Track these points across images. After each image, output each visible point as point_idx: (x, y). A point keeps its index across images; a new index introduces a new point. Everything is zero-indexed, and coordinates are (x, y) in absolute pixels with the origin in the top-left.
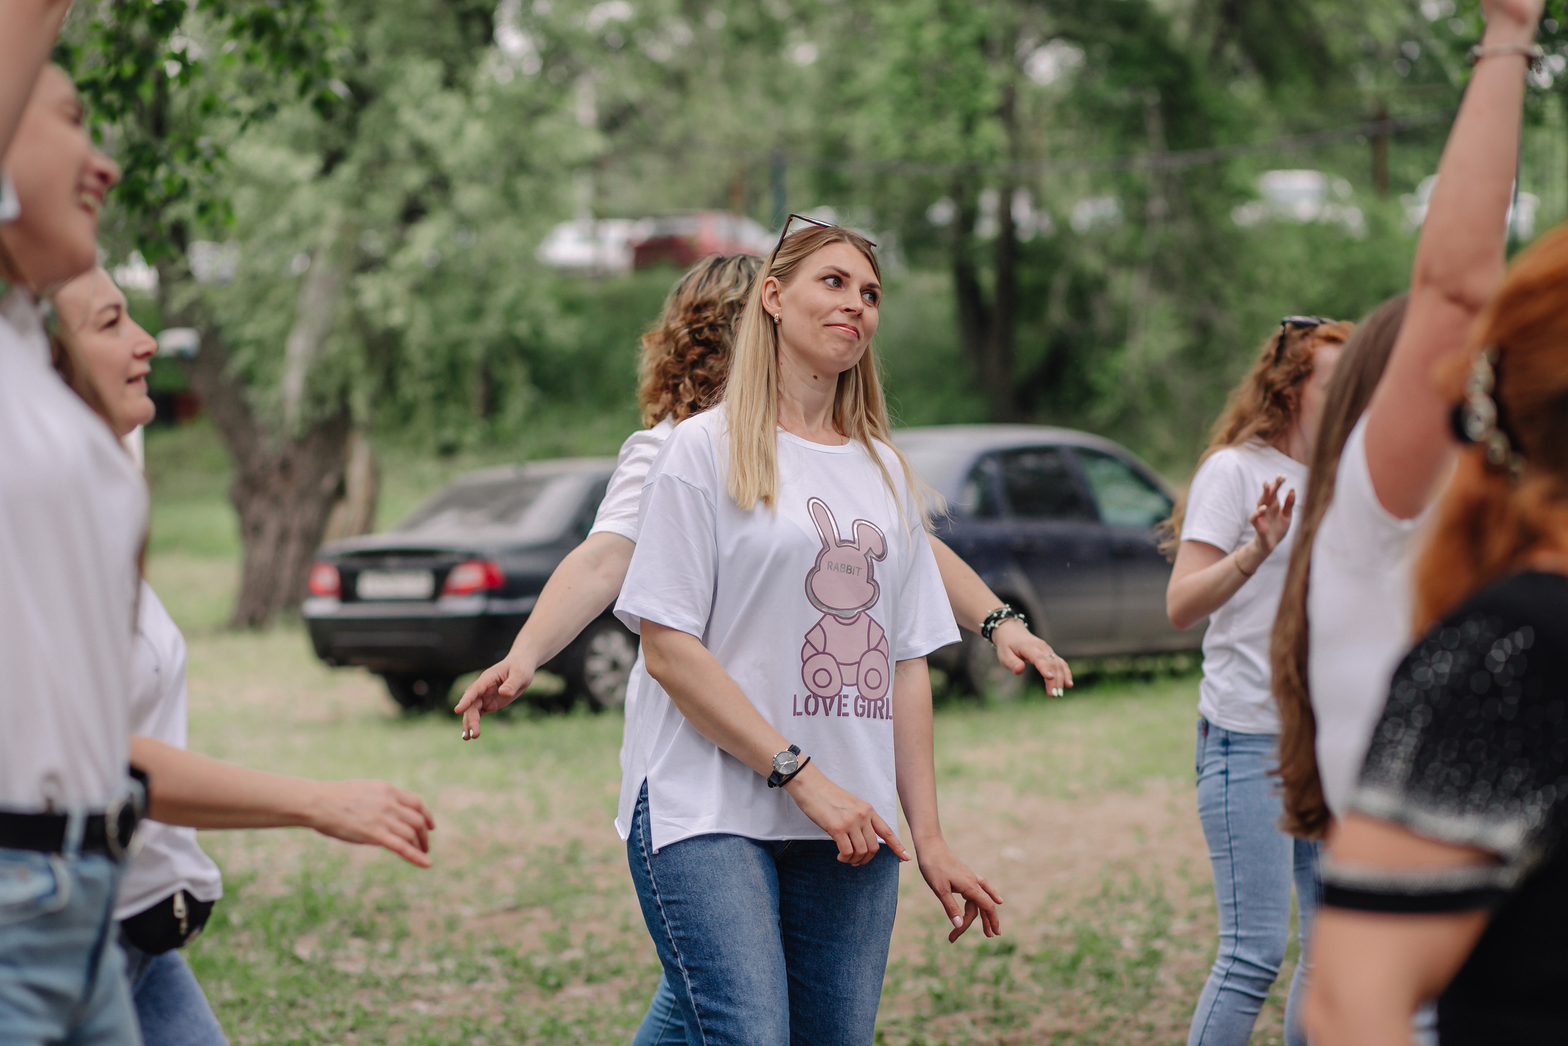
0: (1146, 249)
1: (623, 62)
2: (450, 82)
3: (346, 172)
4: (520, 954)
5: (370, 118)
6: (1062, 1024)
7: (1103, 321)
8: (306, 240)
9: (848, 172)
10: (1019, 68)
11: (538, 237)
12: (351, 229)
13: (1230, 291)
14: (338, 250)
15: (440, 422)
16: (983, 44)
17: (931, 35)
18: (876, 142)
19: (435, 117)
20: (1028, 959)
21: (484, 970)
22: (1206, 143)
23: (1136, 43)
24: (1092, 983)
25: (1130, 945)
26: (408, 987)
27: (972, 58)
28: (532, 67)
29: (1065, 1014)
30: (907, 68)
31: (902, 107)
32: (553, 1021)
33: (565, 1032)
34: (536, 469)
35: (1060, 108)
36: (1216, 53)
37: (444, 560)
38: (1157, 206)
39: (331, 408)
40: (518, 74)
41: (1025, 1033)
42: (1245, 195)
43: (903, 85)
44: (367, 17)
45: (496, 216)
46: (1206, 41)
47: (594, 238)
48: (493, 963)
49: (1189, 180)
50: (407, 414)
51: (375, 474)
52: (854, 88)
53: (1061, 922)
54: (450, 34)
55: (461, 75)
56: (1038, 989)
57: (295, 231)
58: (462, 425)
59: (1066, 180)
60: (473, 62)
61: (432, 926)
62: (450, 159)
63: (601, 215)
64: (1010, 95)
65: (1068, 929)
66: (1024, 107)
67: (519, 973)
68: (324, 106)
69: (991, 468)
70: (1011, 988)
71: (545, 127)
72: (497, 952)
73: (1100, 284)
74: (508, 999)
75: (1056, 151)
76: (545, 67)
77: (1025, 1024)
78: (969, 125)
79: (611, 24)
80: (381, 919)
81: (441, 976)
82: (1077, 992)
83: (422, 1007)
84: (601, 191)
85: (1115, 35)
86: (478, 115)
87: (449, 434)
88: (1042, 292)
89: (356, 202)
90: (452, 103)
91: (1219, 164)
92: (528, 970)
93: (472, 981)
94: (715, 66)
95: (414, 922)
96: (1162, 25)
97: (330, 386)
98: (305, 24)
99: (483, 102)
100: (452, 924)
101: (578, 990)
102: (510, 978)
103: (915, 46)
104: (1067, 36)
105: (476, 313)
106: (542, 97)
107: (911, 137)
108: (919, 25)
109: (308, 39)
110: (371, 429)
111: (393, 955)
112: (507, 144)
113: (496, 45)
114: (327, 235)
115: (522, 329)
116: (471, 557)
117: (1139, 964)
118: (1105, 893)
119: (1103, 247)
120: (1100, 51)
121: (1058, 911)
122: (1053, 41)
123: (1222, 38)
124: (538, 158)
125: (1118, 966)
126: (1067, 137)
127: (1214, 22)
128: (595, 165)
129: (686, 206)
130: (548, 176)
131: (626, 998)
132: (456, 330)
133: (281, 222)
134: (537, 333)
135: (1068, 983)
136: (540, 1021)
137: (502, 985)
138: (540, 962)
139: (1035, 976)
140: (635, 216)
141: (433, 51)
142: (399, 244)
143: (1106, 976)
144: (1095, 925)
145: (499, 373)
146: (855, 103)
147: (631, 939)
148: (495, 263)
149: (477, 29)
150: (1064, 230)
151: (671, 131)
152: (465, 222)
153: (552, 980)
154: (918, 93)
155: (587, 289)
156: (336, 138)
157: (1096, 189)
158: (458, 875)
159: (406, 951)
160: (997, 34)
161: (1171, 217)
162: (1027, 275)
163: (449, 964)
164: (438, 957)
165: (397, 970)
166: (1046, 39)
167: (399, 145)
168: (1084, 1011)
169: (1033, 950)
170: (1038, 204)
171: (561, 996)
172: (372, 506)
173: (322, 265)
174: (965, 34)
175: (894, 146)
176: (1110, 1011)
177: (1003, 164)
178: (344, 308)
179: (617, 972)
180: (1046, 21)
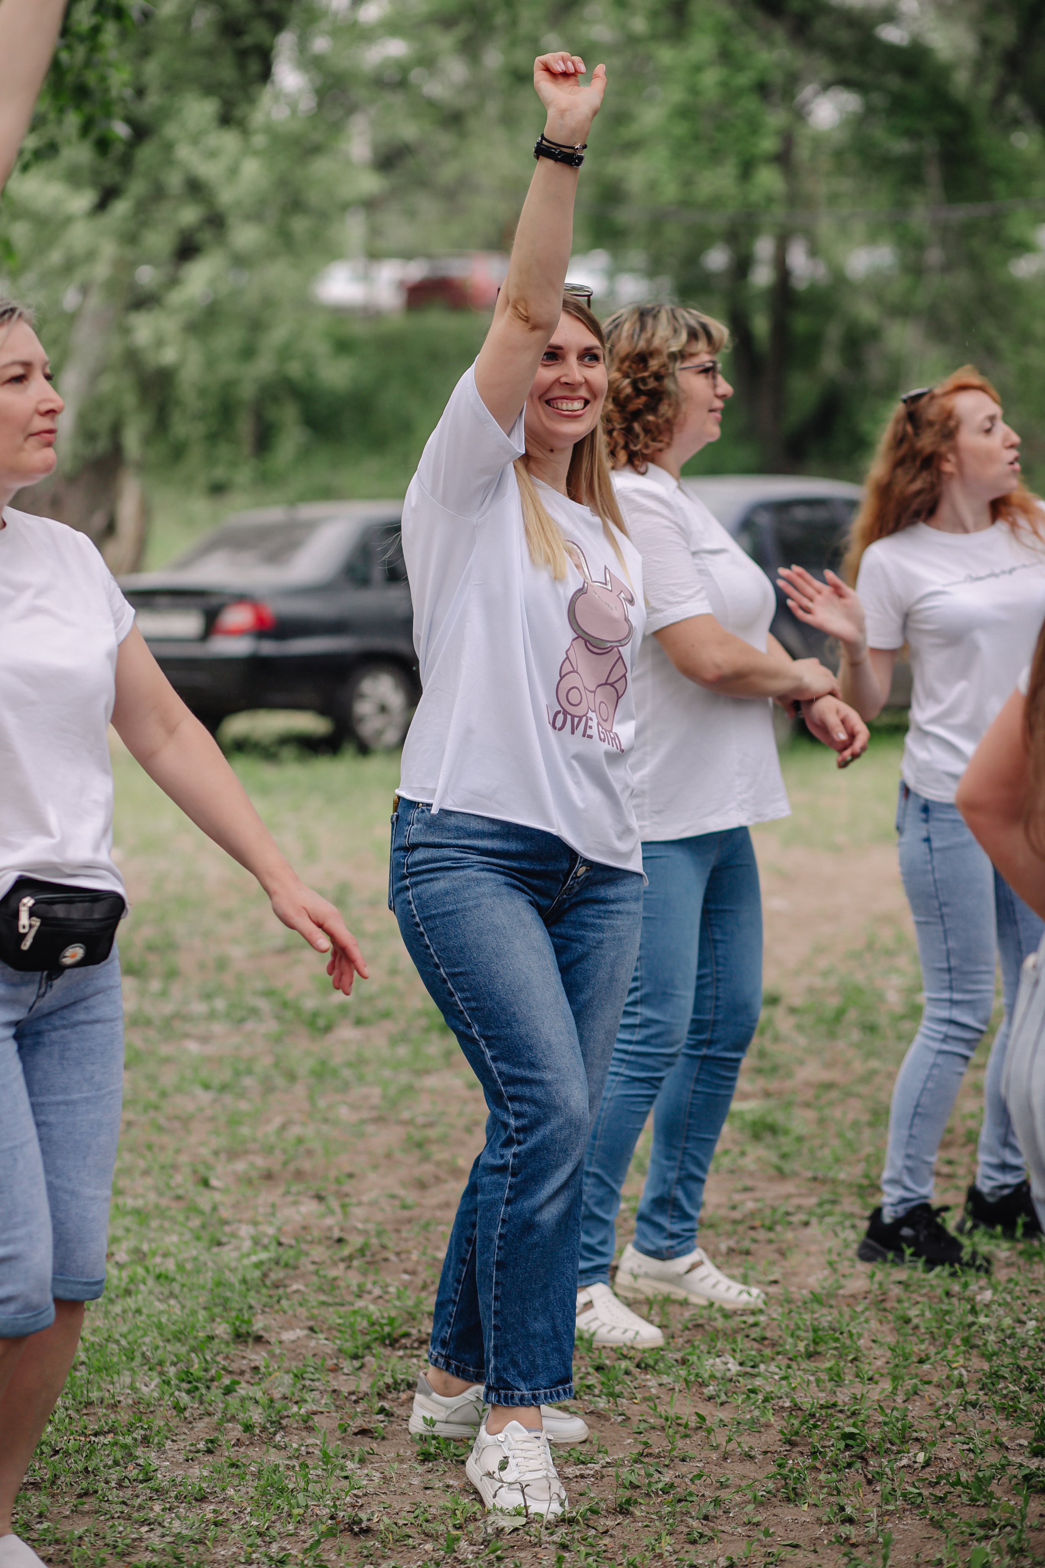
0: (921, 299)
1: (397, 99)
2: (226, 120)
3: (121, 208)
4: (290, 995)
5: (146, 153)
6: (827, 1076)
7: (876, 371)
8: (79, 275)
9: (624, 216)
10: (800, 115)
11: (313, 275)
12: (126, 266)
13: (1004, 343)
14: (112, 286)
15: (211, 460)
16: (763, 89)
17: (710, 78)
18: (652, 186)
19: (212, 154)
20: (793, 1010)
21: (254, 1012)
22: (985, 195)
23: (916, 91)
24: (856, 1035)
25: (894, 999)
26: (179, 1026)
27: (750, 103)
28: (307, 104)
29: (829, 1065)
30: (684, 112)
31: (679, 150)
32: (323, 1063)
33: (335, 1073)
34: (308, 511)
35: (838, 154)
36: (998, 101)
37: (214, 601)
38: (934, 256)
39: (102, 445)
40: (294, 111)
41: (789, 1084)
42: (1022, 247)
43: (681, 129)
44: (145, 53)
45: (270, 255)
46: (987, 90)
47: (365, 277)
48: (263, 1004)
49: (968, 230)
50: (178, 452)
51: (146, 512)
52: (631, 131)
53: (825, 974)
54: (227, 71)
55: (238, 113)
56: (802, 1041)
57: (69, 267)
58: (233, 464)
59: (843, 228)
60: (251, 100)
61: (202, 967)
62: (226, 196)
63: (374, 255)
64: (788, 139)
65: (832, 982)
66: (803, 152)
67: (289, 1015)
68: (103, 145)
69: (764, 520)
70: (776, 1039)
71: (321, 166)
72: (268, 993)
73: (874, 334)
74: (278, 1039)
75: (834, 198)
76: (320, 105)
77: (789, 1075)
78: (747, 170)
79: (387, 62)
80: (153, 959)
81: (212, 1015)
82: (841, 1044)
83: (193, 1047)
84: (375, 232)
85: (894, 82)
86: (256, 153)
87: (219, 473)
88: (815, 341)
89: (131, 238)
90: (229, 140)
91: (997, 218)
92: (298, 1011)
93: (242, 1021)
94: (493, 108)
95: (184, 961)
96: (944, 72)
97: (103, 423)
98: (88, 63)
99: (259, 140)
100: (222, 964)
101: (347, 1033)
102: (279, 1018)
103: (694, 90)
104: (847, 83)
105: (248, 353)
106: (317, 137)
107: (687, 182)
108: (698, 68)
109: (91, 79)
110: (142, 467)
111: (164, 994)
112: (282, 182)
113: (273, 82)
114: (101, 270)
115: (295, 369)
116: (241, 598)
117: (903, 1017)
118: (870, 946)
119: (878, 298)
120: (879, 100)
121: (823, 963)
122: (833, 88)
123: (1003, 89)
124: (314, 197)
125: (882, 1020)
126: (846, 185)
127: (995, 72)
128: (370, 205)
129: (460, 248)
130: (323, 217)
131: (394, 1041)
132: (227, 369)
133: (55, 257)
134: (310, 375)
135: (832, 1035)
136: (310, 1063)
137: (271, 1026)
138: (310, 1004)
139: (800, 1028)
140: (407, 255)
141: (209, 89)
142: (174, 282)
143: (871, 1029)
144: (860, 978)
145: (273, 413)
146: (631, 147)
147: (399, 983)
148: (268, 302)
149: (254, 67)
150: (839, 279)
151: (448, 172)
152: (240, 261)
153: (321, 1022)
154: (696, 138)
155: (358, 329)
156: (111, 174)
157: (872, 238)
158: (227, 916)
159: (177, 990)
160: (777, 78)
161: (947, 268)
162: (801, 324)
163: (220, 1004)
164: (208, 996)
165: (168, 1008)
166: (827, 86)
167: (174, 181)
168: (848, 1063)
169: (798, 1001)
170: (813, 252)
171: (330, 1040)
172: (142, 544)
173: (95, 301)
174: (744, 79)
175: (670, 191)
176: (874, 1064)
177: (779, 212)
178: (117, 346)
179: (386, 1015)
180: (827, 69)
